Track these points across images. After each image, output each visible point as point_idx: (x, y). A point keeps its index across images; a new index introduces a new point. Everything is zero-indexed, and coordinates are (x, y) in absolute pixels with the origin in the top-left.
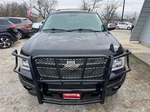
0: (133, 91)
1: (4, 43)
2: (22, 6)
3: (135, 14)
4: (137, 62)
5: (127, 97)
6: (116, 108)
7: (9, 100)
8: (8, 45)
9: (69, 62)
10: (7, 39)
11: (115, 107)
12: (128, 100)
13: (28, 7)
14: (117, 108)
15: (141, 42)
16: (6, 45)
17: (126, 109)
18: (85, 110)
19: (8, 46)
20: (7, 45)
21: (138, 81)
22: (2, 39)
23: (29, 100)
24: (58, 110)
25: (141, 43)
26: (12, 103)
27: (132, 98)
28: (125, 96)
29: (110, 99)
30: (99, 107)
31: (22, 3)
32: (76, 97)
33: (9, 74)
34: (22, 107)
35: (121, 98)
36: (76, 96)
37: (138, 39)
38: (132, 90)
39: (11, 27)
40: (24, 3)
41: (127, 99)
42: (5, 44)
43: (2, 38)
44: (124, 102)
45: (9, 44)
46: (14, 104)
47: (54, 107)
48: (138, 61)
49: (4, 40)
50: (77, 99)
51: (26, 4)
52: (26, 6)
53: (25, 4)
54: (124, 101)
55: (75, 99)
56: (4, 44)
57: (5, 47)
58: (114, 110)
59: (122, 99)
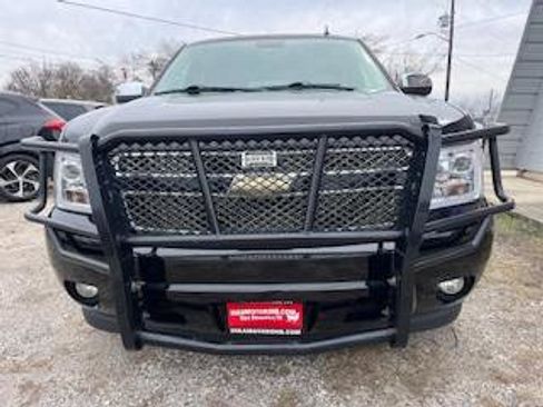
0: (523, 324)
1: (20, 179)
2: (97, 78)
3: (491, 99)
4: (523, 230)
5: (499, 345)
6: (461, 383)
7: (8, 358)
8: (33, 189)
9: (250, 156)
10: (31, 168)
11: (454, 381)
12: (505, 354)
13: (115, 82)
14: (464, 382)
15: (525, 171)
16: (24, 190)
17: (503, 385)
18: (324, 392)
19: (33, 192)
20: (29, 187)
21: (536, 290)
22: (11, 166)
23: (90, 358)
24: (207, 391)
25: (526, 174)
26: (17, 369)
27: (523, 346)
28: (494, 341)
29: (428, 351)
30: (386, 381)
31: (97, 69)
32: (284, 324)
33: (21, 276)
34: (55, 382)
35: (477, 349)
36: (285, 317)
37: (513, 162)
38: (518, 318)
39: (47, 125)
40: (101, 68)
41: (501, 351)
42: (21, 184)
43: (12, 161)
44: (491, 361)
45: (37, 185)
46: (26, 372)
47: (190, 381)
48: (525, 226)
49: (21, 168)
50: (288, 332)
51: (109, 74)
52: (110, 80)
53: (107, 71)
54: (490, 358)
55: (281, 332)
56: (18, 184)
57: (20, 194)
58: (451, 390)
59: (479, 352)
